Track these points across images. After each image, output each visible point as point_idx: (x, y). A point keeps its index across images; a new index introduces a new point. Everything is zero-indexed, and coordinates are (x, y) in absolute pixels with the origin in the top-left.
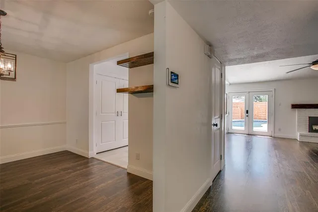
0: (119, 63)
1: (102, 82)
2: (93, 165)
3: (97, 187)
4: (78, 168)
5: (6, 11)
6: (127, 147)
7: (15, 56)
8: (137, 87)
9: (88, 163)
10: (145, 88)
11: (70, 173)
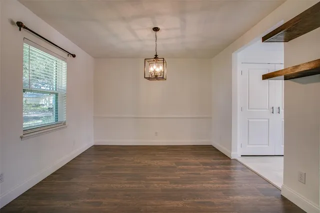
0: (264, 39)
1: (248, 71)
2: (235, 169)
3: (231, 197)
4: (218, 167)
5: (159, 27)
6: (282, 158)
7: (162, 59)
8: (297, 67)
9: (229, 164)
10: (312, 66)
11: (207, 169)
